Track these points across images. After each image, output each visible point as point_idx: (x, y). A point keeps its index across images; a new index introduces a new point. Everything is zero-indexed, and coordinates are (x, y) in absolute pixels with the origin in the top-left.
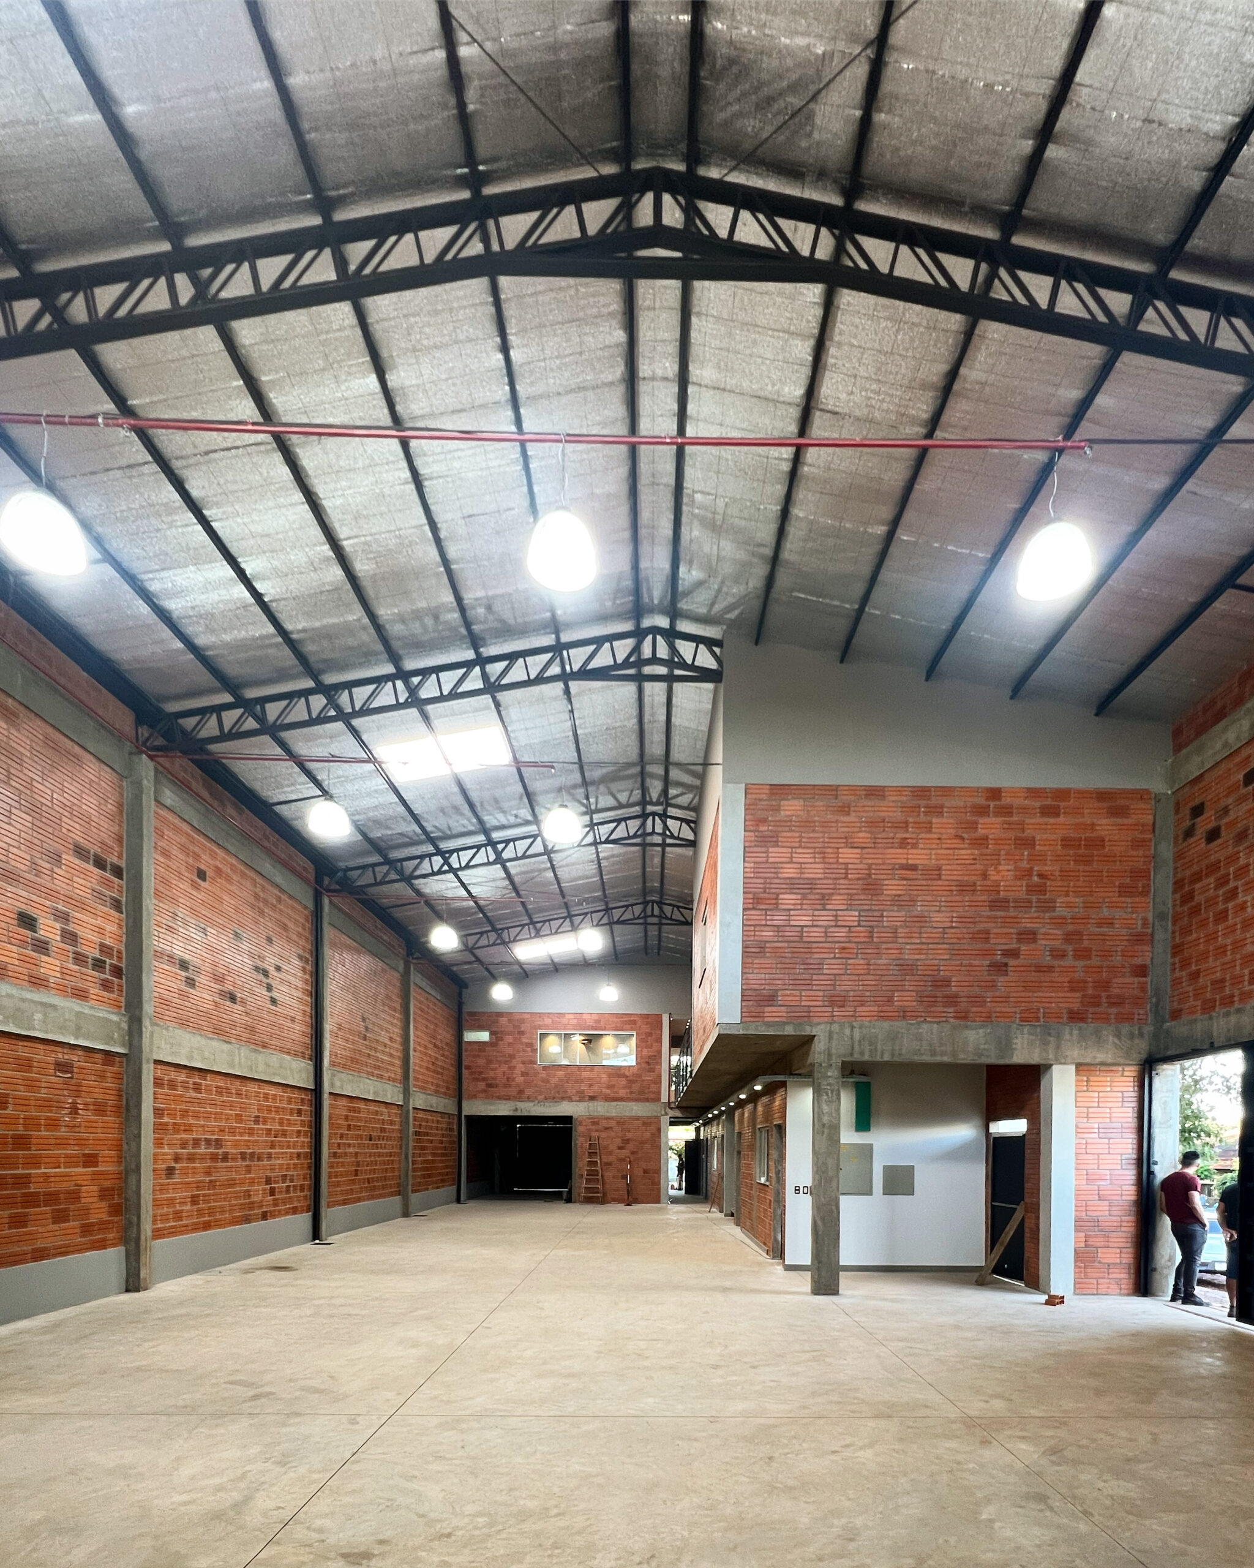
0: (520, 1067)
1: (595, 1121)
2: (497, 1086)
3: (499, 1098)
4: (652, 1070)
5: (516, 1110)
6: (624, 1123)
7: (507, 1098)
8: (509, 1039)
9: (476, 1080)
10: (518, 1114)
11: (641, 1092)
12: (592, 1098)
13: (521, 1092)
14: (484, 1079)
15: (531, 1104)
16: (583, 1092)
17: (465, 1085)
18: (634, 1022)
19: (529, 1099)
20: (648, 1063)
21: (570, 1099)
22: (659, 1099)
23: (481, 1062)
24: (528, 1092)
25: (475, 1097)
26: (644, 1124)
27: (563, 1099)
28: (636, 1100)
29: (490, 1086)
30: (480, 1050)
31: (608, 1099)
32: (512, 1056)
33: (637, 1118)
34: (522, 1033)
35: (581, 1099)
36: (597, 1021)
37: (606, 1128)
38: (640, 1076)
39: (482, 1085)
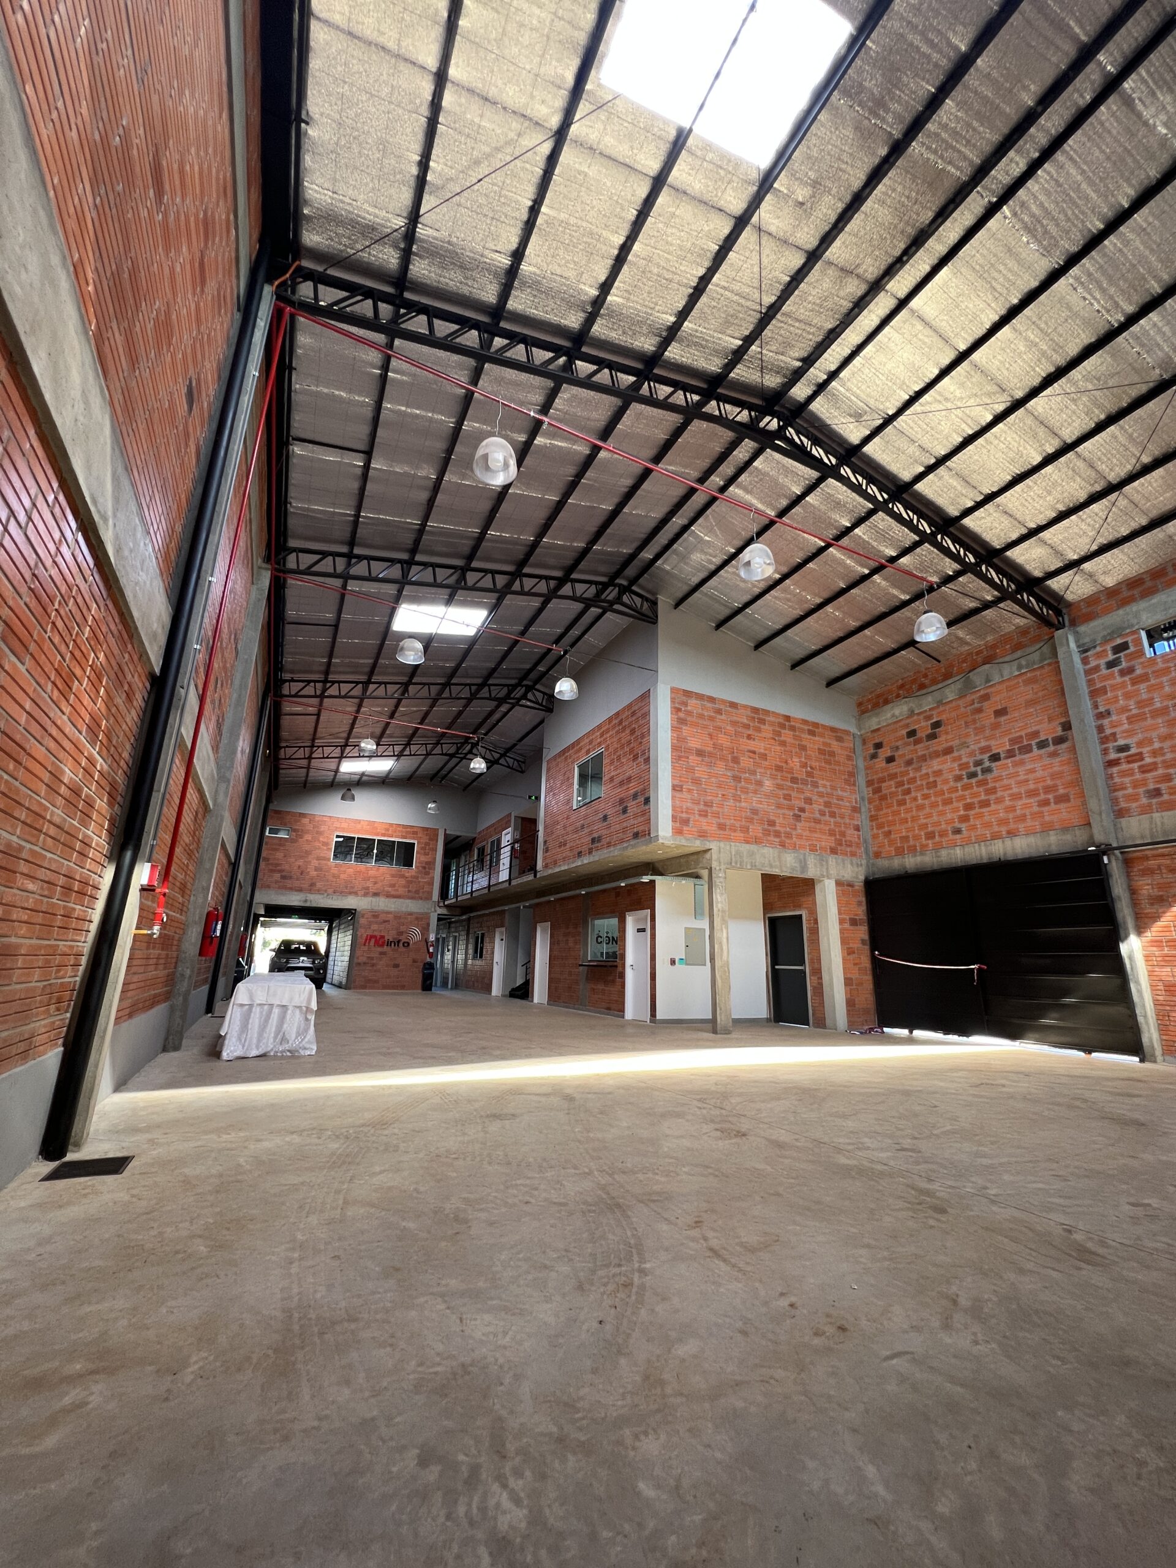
0: (315, 863)
1: (375, 915)
2: (291, 878)
3: (291, 889)
4: (427, 873)
5: (306, 901)
6: (400, 917)
7: (300, 890)
8: (308, 837)
9: (272, 871)
10: (308, 904)
11: (417, 892)
12: (376, 894)
13: (313, 885)
14: (280, 871)
15: (320, 897)
16: (368, 888)
17: (260, 875)
18: (415, 833)
19: (319, 892)
20: (424, 868)
21: (356, 894)
22: (431, 898)
23: (279, 855)
24: (319, 885)
25: (269, 887)
26: (417, 919)
27: (350, 893)
28: (412, 898)
29: (283, 877)
30: (281, 845)
31: (388, 896)
32: (308, 853)
33: (411, 914)
34: (320, 833)
35: (365, 895)
36: (387, 830)
37: (385, 922)
38: (417, 878)
39: (277, 876)
